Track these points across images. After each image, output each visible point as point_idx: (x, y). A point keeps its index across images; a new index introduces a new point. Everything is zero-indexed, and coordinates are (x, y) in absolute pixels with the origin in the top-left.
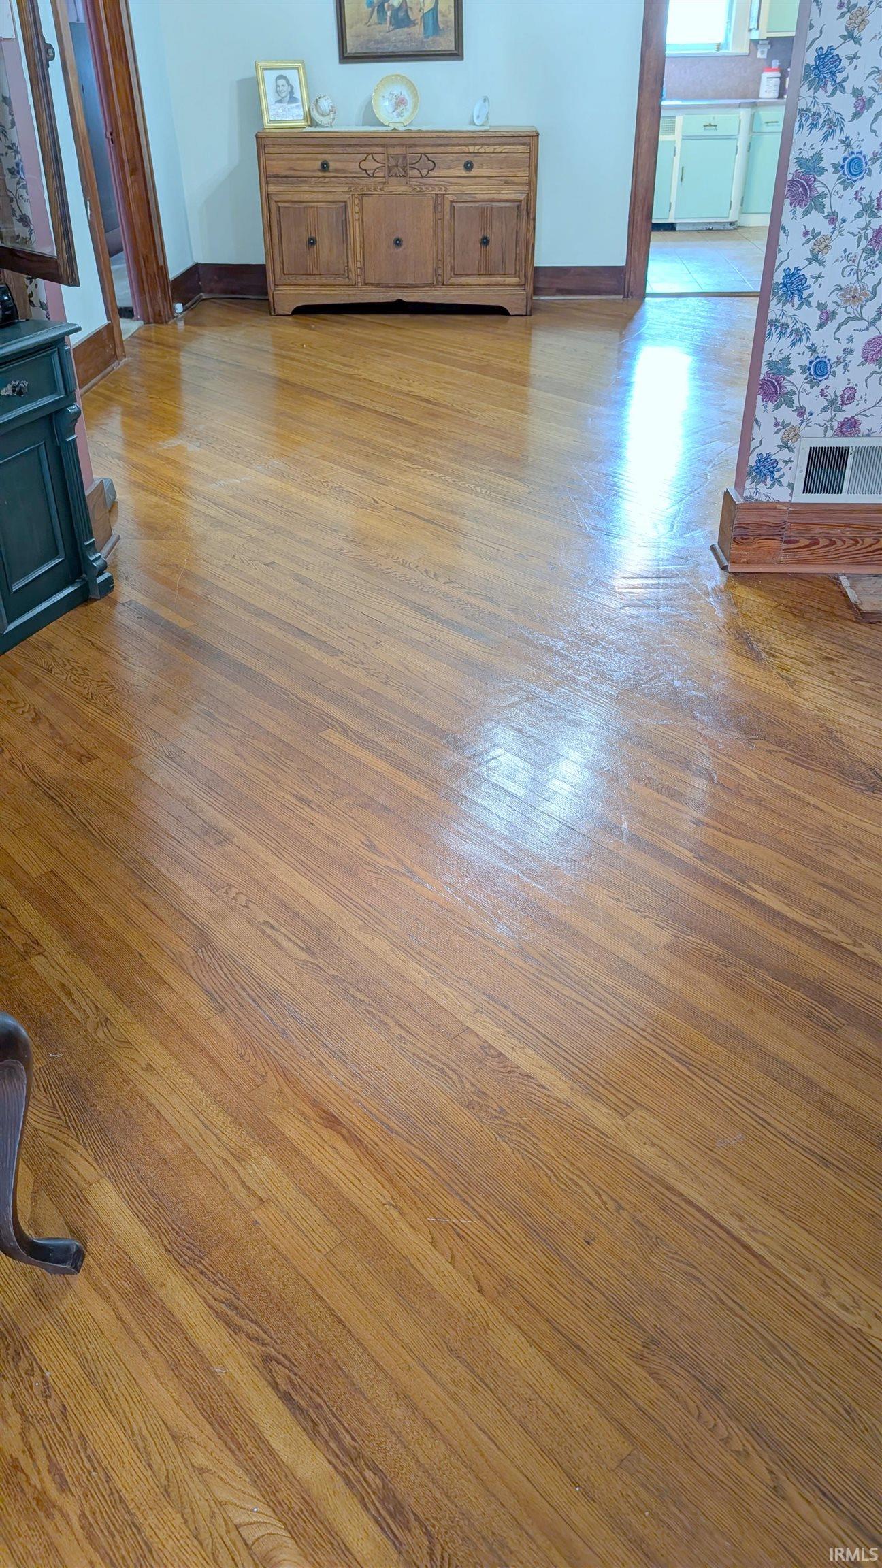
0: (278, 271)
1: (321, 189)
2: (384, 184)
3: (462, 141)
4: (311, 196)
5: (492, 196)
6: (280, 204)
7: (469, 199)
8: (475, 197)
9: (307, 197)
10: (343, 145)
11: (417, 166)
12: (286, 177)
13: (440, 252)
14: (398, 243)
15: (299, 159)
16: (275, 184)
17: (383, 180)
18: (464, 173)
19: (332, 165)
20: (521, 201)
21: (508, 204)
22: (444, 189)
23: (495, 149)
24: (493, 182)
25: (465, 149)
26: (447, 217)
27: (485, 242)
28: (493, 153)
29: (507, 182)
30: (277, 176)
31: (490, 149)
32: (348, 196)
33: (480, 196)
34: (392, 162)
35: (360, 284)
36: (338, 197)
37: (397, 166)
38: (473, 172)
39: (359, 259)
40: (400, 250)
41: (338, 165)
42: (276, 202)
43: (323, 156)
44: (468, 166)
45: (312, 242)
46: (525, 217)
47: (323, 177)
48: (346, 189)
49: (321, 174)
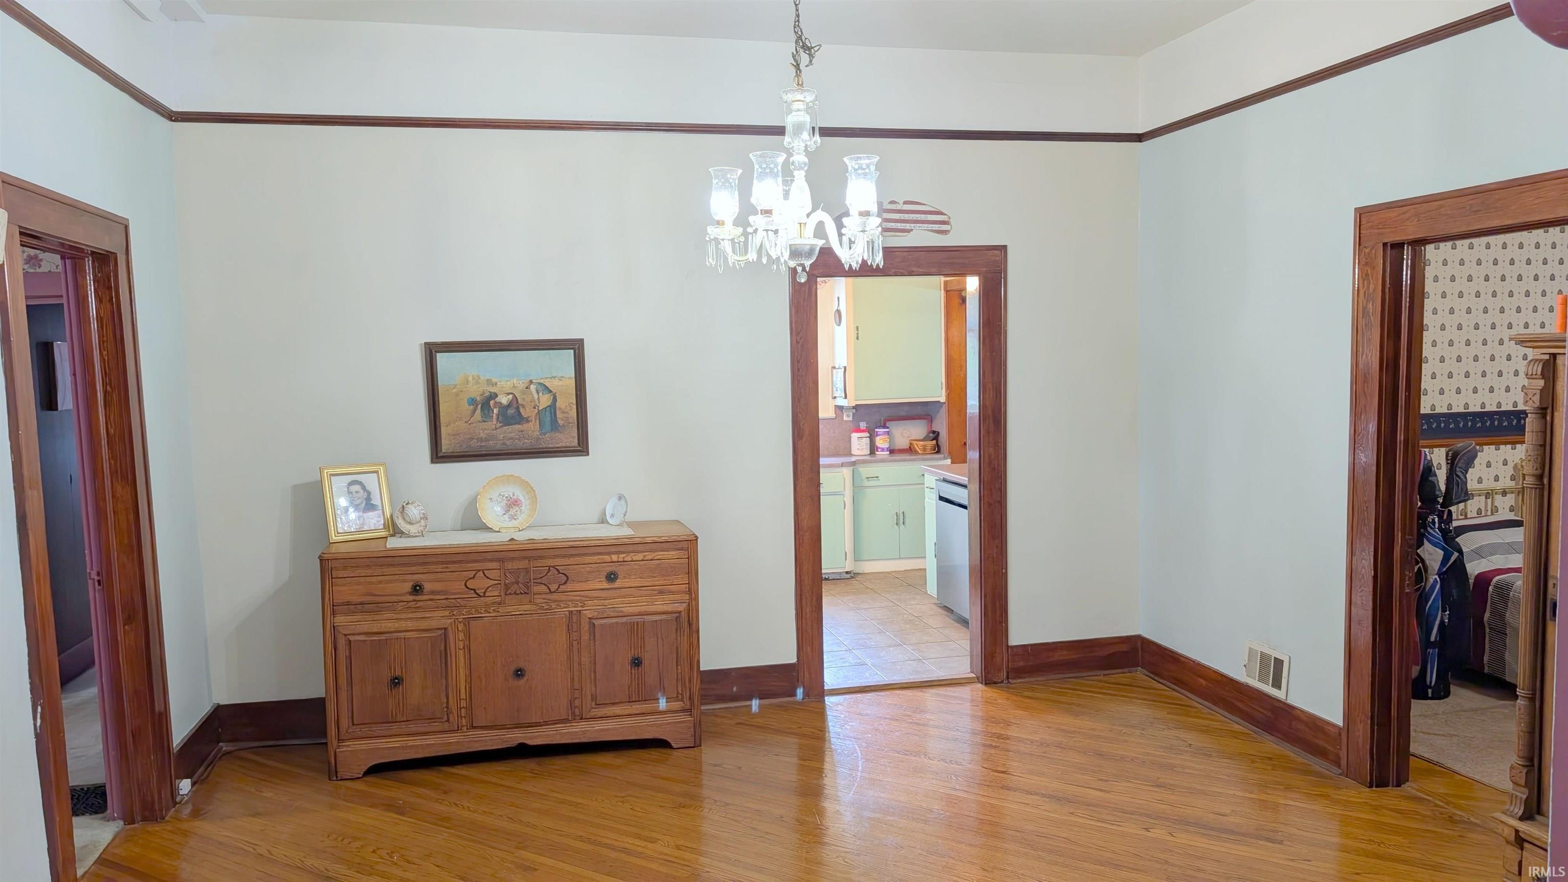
0: (345, 722)
1: (410, 615)
2: (500, 604)
3: (601, 550)
4: (397, 625)
5: (643, 609)
6: (352, 638)
7: (613, 614)
8: (622, 612)
9: (391, 626)
10: (443, 563)
11: (544, 580)
12: (362, 604)
13: (576, 679)
14: (519, 673)
15: (380, 582)
16: (346, 614)
17: (498, 599)
18: (606, 585)
19: (427, 587)
20: (680, 612)
21: (664, 617)
22: (580, 604)
23: (645, 556)
24: (645, 593)
25: (607, 558)
26: (586, 637)
27: (637, 662)
28: (643, 560)
29: (661, 592)
30: (348, 603)
31: (640, 557)
32: (449, 621)
33: (628, 610)
34: (511, 579)
35: (465, 729)
36: (434, 624)
37: (517, 583)
38: (618, 584)
39: (463, 696)
40: (522, 682)
41: (437, 586)
42: (345, 635)
43: (415, 577)
44: (611, 577)
45: (396, 682)
46: (687, 630)
47: (414, 601)
48: (447, 613)
49: (411, 598)
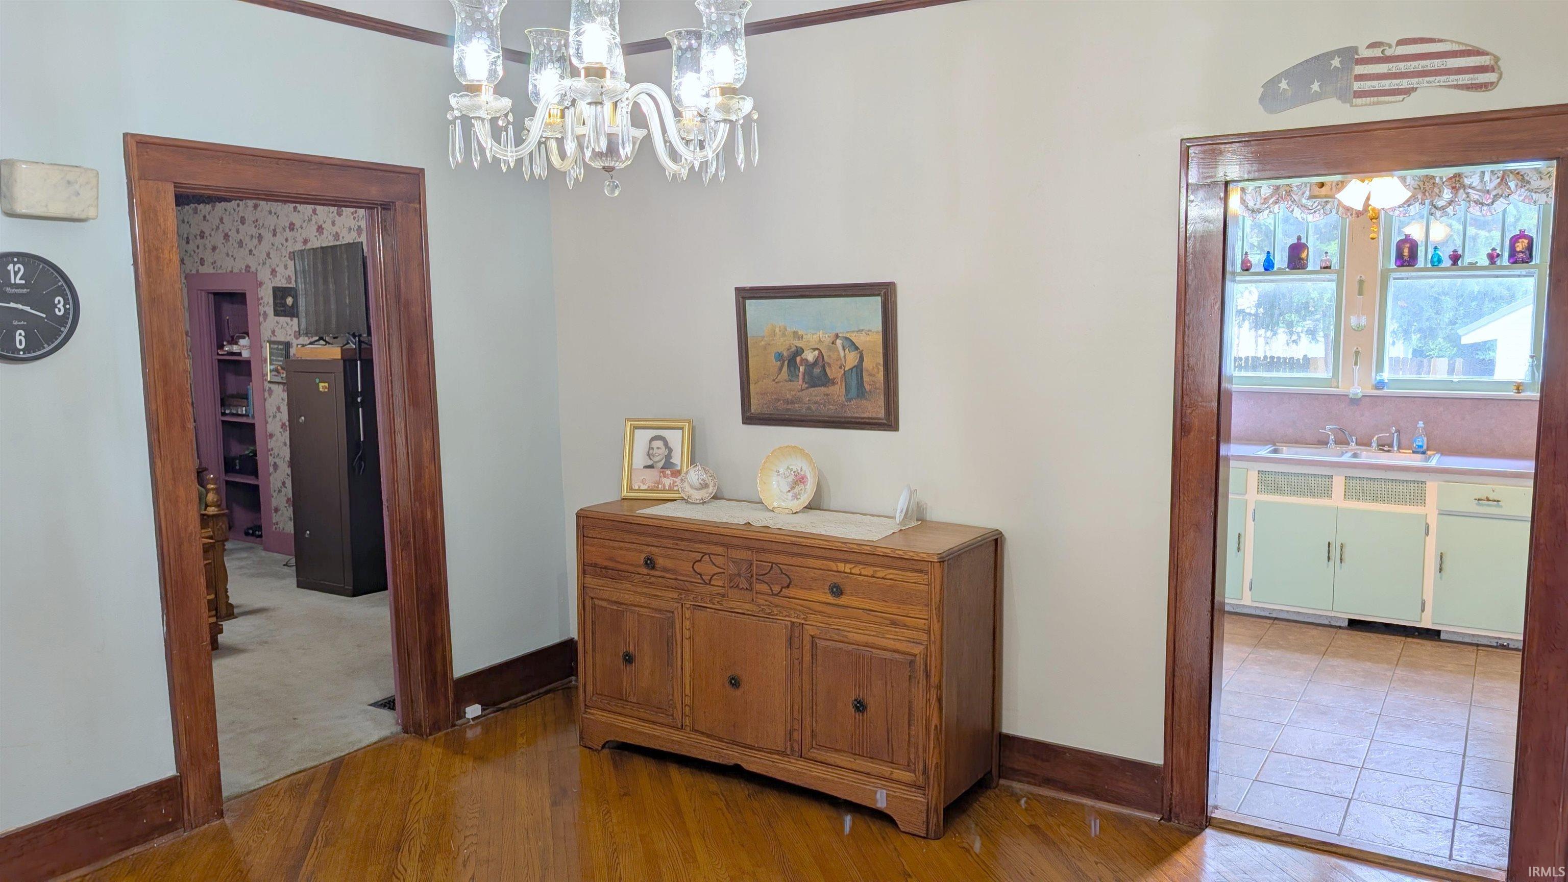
1: (645, 590)
2: (723, 596)
3: (828, 554)
4: (632, 598)
5: (871, 640)
6: (597, 602)
7: (836, 637)
8: (846, 637)
9: (627, 597)
10: (673, 538)
11: (766, 578)
12: (606, 568)
13: (796, 707)
14: (735, 682)
15: (621, 548)
16: (594, 576)
17: (722, 591)
18: (831, 599)
19: (660, 562)
20: (915, 656)
21: (896, 656)
22: (803, 616)
23: (876, 571)
24: (875, 619)
25: (833, 566)
26: (807, 658)
27: (860, 706)
28: (872, 576)
29: (894, 623)
30: (595, 565)
31: (869, 571)
32: (676, 605)
33: (854, 636)
34: (733, 569)
35: (688, 729)
36: (663, 605)
37: (740, 576)
38: (843, 600)
39: (687, 692)
40: (738, 693)
41: (669, 563)
42: (592, 598)
43: (649, 549)
44: (837, 591)
45: (629, 659)
46: (923, 682)
47: (648, 575)
48: (675, 595)
49: (645, 571)
